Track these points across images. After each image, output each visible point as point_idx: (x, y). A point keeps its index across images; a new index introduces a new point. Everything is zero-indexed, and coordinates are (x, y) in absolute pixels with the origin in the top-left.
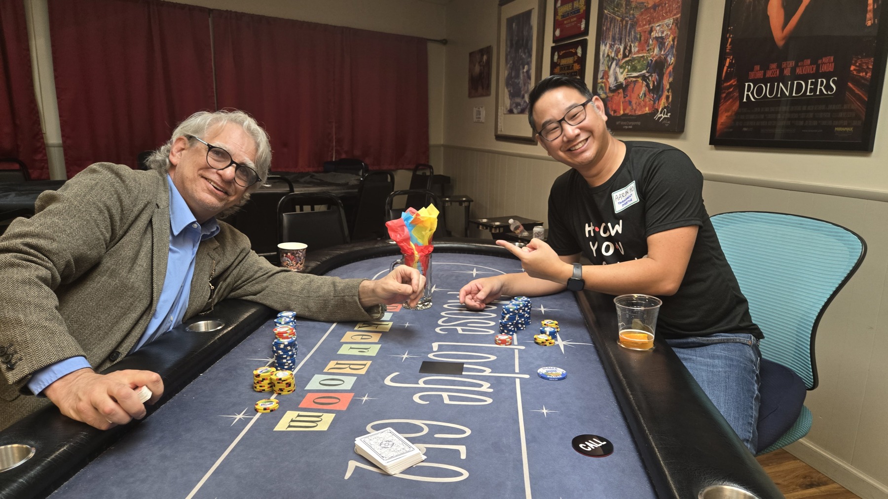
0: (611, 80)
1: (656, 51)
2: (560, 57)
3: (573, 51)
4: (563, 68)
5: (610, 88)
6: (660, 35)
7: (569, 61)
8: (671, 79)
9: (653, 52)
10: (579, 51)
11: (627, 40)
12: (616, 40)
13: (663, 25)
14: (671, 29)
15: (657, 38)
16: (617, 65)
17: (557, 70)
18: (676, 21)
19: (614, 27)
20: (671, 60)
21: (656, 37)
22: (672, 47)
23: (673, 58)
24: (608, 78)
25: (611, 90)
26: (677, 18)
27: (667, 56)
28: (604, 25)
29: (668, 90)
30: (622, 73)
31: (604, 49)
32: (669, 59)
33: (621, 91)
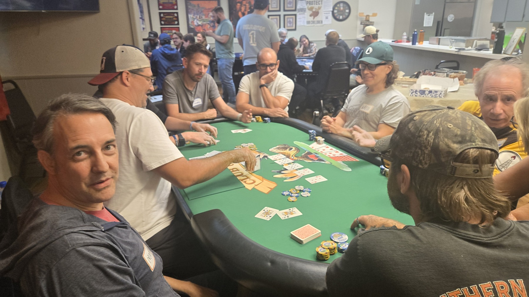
0: (195, 24)
2: (164, 15)
3: (172, 14)
4: (166, 19)
5: (196, 26)
7: (171, 17)
10: (176, 15)
11: (200, 15)
12: (195, 14)
16: (197, 20)
17: (164, 19)
19: (194, 11)
24: (194, 23)
25: (197, 26)
28: (189, 10)
30: (200, 22)
31: (190, 16)
33: (200, 26)
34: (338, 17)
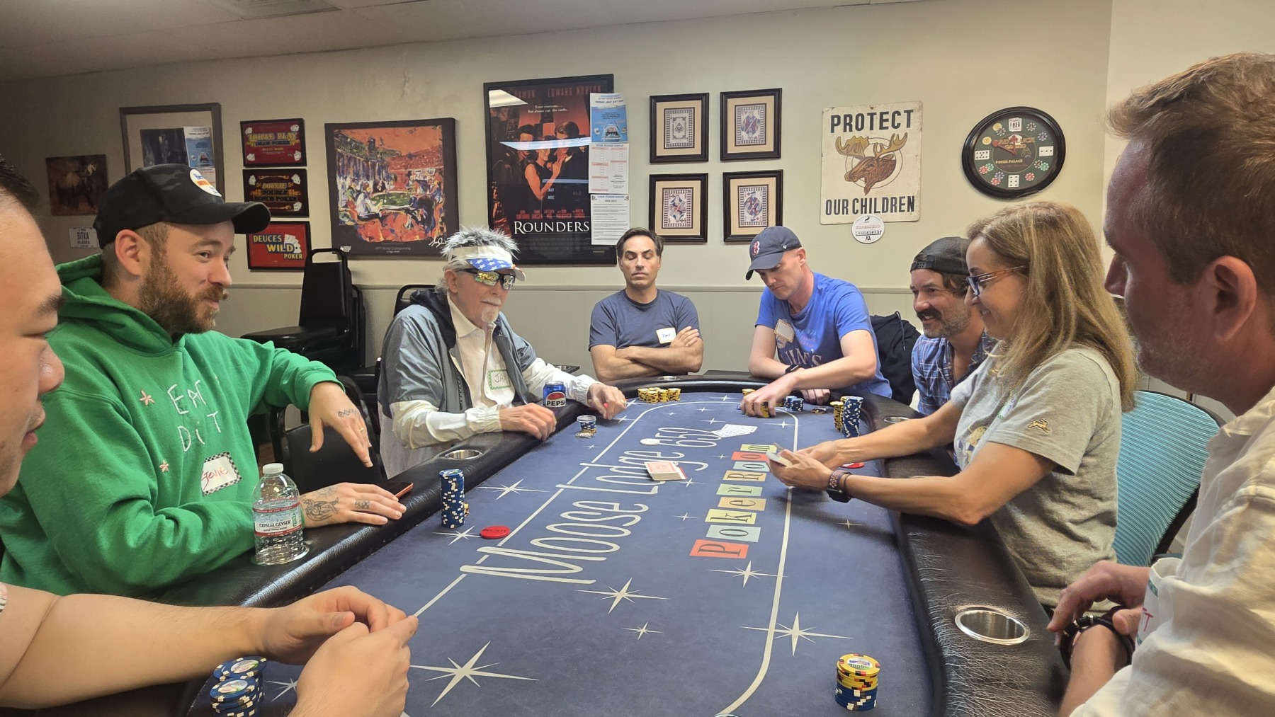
1: (420, 191)
2: (260, 181)
3: (284, 178)
4: (267, 193)
6: (422, 179)
7: (282, 186)
8: (443, 215)
9: (416, 191)
10: (297, 179)
11: (377, 177)
12: (360, 176)
13: (424, 172)
14: (434, 175)
15: (419, 181)
17: (257, 195)
18: (439, 171)
19: (355, 164)
20: (440, 199)
21: (416, 180)
22: (439, 189)
23: (441, 198)
26: (440, 169)
27: (434, 196)
28: (339, 161)
29: (441, 223)
31: (343, 182)
32: (437, 198)
34: (995, 182)
